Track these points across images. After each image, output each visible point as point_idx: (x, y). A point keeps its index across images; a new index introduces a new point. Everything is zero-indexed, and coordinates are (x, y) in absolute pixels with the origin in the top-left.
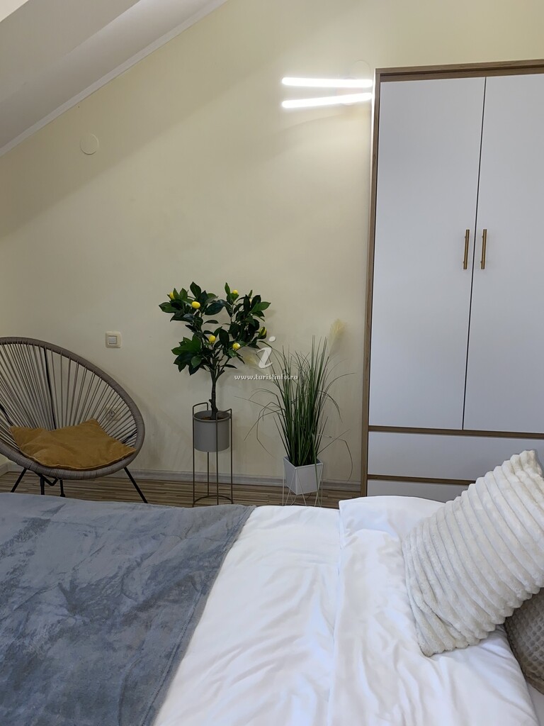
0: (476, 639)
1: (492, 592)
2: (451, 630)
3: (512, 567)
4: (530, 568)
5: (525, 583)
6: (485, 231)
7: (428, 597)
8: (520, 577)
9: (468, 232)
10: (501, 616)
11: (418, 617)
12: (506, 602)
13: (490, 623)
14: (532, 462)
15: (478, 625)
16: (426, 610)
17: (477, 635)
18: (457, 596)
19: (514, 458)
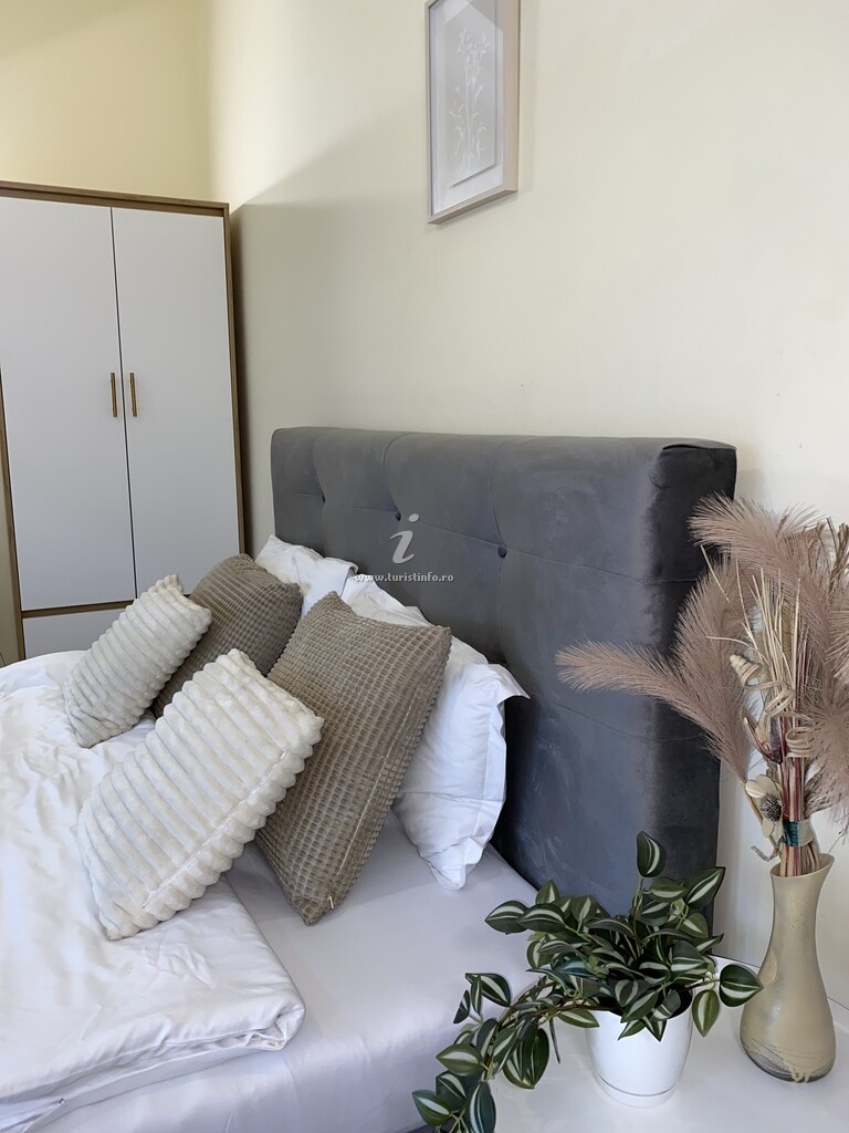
0: (128, 725)
1: (136, 679)
2: (107, 723)
3: (149, 654)
4: (164, 650)
5: (161, 664)
6: (132, 375)
7: (85, 706)
8: (156, 660)
9: (113, 375)
10: (146, 699)
11: (76, 724)
12: (148, 685)
13: (138, 707)
14: (174, 583)
15: (128, 711)
16: (83, 716)
17: (128, 720)
18: (108, 694)
19: (158, 583)
